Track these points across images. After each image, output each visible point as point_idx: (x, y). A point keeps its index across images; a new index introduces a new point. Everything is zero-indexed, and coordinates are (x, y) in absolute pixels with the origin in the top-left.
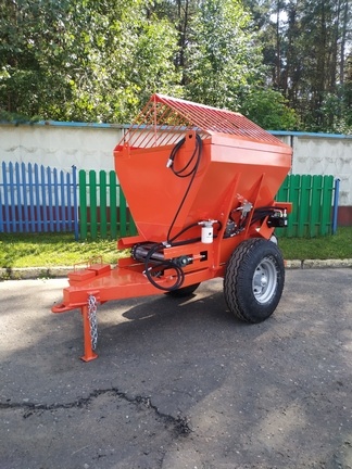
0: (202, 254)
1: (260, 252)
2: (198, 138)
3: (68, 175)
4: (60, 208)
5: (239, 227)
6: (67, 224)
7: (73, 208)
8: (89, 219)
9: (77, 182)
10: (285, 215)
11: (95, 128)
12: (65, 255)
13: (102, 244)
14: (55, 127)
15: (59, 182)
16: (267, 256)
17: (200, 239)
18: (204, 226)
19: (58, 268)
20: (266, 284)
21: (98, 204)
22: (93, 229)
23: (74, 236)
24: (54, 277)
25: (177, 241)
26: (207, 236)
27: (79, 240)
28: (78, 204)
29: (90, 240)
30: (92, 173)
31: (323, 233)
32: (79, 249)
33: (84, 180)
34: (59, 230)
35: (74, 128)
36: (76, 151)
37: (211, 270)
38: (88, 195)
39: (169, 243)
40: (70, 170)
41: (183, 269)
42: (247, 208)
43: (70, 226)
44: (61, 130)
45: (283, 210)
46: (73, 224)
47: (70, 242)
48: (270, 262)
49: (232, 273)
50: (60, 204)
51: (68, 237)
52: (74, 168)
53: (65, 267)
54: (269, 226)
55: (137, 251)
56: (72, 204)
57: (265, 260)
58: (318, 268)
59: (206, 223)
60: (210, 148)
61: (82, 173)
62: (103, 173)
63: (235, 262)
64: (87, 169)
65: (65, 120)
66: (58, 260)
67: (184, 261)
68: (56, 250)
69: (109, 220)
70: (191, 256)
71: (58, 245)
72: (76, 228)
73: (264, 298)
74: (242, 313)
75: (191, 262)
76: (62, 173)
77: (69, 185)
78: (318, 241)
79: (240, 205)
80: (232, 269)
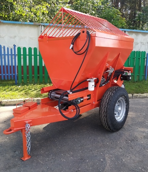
0: (88, 96)
1: (118, 94)
2: (88, 33)
3: (11, 50)
4: (7, 66)
5: (107, 81)
6: (11, 76)
7: (14, 67)
8: (22, 73)
9: (16, 53)
10: (130, 74)
11: (26, 25)
12: (10, 93)
13: (30, 86)
14: (4, 24)
15: (6, 53)
16: (121, 96)
17: (87, 88)
18: (90, 81)
19: (6, 100)
20: (120, 111)
21: (28, 64)
22: (25, 78)
23: (14, 82)
24: (4, 105)
25: (75, 90)
26: (91, 86)
27: (17, 84)
28: (17, 64)
29: (23, 84)
30: (25, 49)
31: (141, 80)
32: (17, 90)
33: (20, 52)
34: (6, 79)
35: (14, 24)
36: (15, 36)
37: (92, 105)
38: (22, 60)
39: (71, 91)
40: (12, 47)
41: (78, 105)
42: (111, 71)
43: (12, 77)
44: (7, 26)
45: (129, 71)
46: (14, 76)
47: (13, 86)
48: (123, 99)
49: (104, 106)
50: (7, 64)
51: (11, 82)
52: (15, 46)
53: (10, 100)
54: (121, 80)
55: (52, 94)
56: (14, 65)
57: (121, 98)
58: (140, 98)
59: (91, 80)
60: (95, 39)
61: (19, 49)
62: (30, 49)
63: (105, 100)
64: (22, 46)
65: (10, 20)
66: (6, 96)
67: (79, 101)
68: (5, 90)
69: (33, 73)
70: (82, 98)
71: (6, 87)
72: (16, 78)
73: (119, 118)
74: (109, 127)
75: (82, 101)
76: (8, 48)
77: (12, 55)
78: (139, 84)
79: (107, 69)
80: (104, 104)
